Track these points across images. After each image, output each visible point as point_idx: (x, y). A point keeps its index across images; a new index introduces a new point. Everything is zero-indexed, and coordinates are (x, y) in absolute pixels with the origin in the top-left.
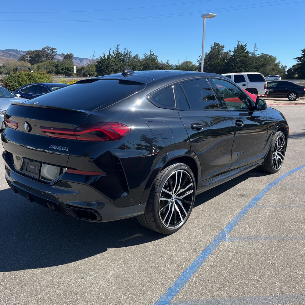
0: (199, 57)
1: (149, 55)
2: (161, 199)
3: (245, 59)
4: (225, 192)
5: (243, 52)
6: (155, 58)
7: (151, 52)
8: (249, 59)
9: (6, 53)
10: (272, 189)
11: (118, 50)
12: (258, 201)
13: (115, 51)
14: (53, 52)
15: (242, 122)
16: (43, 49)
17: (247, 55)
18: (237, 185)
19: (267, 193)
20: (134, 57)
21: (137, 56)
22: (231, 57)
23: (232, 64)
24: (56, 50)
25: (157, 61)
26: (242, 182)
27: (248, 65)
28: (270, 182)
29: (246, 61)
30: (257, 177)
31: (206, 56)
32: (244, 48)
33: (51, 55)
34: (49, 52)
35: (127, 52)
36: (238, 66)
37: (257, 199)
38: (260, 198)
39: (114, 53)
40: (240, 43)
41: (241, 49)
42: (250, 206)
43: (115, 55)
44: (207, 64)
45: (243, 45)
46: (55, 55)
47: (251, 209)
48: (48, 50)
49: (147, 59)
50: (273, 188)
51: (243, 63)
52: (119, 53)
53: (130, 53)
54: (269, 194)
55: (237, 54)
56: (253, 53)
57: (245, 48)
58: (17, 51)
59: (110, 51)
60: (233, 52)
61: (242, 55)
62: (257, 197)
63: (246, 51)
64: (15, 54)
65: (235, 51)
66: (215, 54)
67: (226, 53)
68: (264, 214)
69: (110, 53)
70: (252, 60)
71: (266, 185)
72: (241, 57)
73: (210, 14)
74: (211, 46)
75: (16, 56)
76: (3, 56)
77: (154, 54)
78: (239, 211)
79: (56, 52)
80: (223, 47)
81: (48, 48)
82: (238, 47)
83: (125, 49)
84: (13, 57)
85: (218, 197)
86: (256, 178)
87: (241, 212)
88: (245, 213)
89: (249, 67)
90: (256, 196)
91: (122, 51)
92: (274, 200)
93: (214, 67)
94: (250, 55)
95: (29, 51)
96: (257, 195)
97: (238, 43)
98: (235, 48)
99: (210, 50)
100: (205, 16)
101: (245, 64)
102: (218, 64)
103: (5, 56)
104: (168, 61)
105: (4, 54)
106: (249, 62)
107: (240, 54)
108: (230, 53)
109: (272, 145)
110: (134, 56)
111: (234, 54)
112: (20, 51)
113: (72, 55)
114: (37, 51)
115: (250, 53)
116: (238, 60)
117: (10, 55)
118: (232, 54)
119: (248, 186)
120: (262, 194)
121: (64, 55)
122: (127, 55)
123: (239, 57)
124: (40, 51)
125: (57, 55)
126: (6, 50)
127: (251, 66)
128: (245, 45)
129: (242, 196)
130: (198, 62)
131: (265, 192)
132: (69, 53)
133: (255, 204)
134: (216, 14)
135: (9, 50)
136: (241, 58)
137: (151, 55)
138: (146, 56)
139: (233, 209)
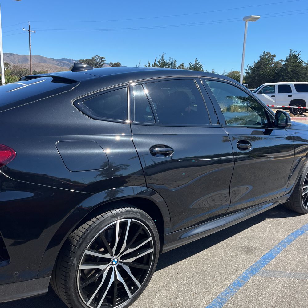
0: (247, 66)
1: (194, 64)
2: (81, 267)
3: (298, 69)
4: (224, 241)
5: (296, 61)
6: (200, 66)
7: (196, 61)
8: (302, 68)
9: (60, 62)
10: (297, 241)
11: (163, 59)
12: (269, 262)
13: (160, 60)
14: (102, 61)
15: (250, 144)
16: (93, 58)
17: (299, 64)
18: (246, 230)
19: (287, 249)
20: (179, 67)
21: (182, 65)
22: (282, 67)
23: (282, 74)
24: (105, 58)
25: (202, 70)
26: (255, 226)
27: (300, 76)
28: (295, 229)
29: (298, 71)
30: (277, 219)
31: (255, 65)
32: (297, 57)
33: (99, 63)
34: (98, 60)
35: (172, 61)
36: (290, 76)
37: (268, 259)
38: (274, 257)
39: (159, 62)
40: (293, 52)
41: (294, 58)
42: (254, 271)
43: (160, 64)
44: (254, 74)
45: (296, 53)
46: (104, 64)
47: (253, 278)
48: (98, 59)
49: (191, 68)
50: (297, 239)
51: (295, 73)
52: (165, 62)
53: (175, 62)
54: (289, 251)
55: (289, 63)
56: (307, 63)
57: (299, 57)
58: (70, 60)
59: (155, 60)
60: (285, 62)
61: (295, 64)
62: (269, 255)
63: (299, 60)
64: (68, 63)
65: (287, 60)
66: (264, 63)
67: (277, 63)
68: (272, 289)
69: (155, 62)
70: (305, 70)
71: (289, 234)
72: (294, 66)
73: (252, 16)
74: (261, 55)
75: (68, 65)
76: (57, 64)
77: (199, 63)
78: (233, 278)
79: (105, 61)
80: (274, 56)
81: (98, 57)
82: (290, 56)
83: (170, 58)
84: (66, 66)
85: (210, 248)
86: (277, 221)
87: (236, 282)
88: (240, 286)
89: (301, 77)
90: (269, 252)
91: (167, 60)
92: (295, 262)
93: (262, 77)
94: (304, 65)
95: (80, 60)
96: (271, 251)
97: (291, 52)
98: (287, 57)
99: (259, 59)
100: (246, 19)
101: (297, 74)
102: (266, 74)
103: (60, 64)
104: (213, 70)
105: (58, 63)
106: (302, 72)
107: (292, 64)
108: (282, 63)
109: (301, 175)
110: (179, 65)
111: (285, 63)
112: (73, 60)
113: (120, 63)
114: (88, 60)
115: (303, 62)
116: (290, 70)
117: (64, 64)
118: (283, 63)
119: (261, 234)
120: (278, 249)
121: (112, 63)
122: (171, 64)
123: (290, 67)
124: (91, 60)
125: (105, 64)
126: (60, 59)
127: (304, 76)
128: (299, 54)
129: (248, 250)
130: (246, 72)
131: (283, 245)
132: (116, 62)
133: (262, 267)
134: (259, 16)
135: (63, 59)
136: (294, 68)
137: (196, 64)
138: (191, 65)
139: (225, 274)
